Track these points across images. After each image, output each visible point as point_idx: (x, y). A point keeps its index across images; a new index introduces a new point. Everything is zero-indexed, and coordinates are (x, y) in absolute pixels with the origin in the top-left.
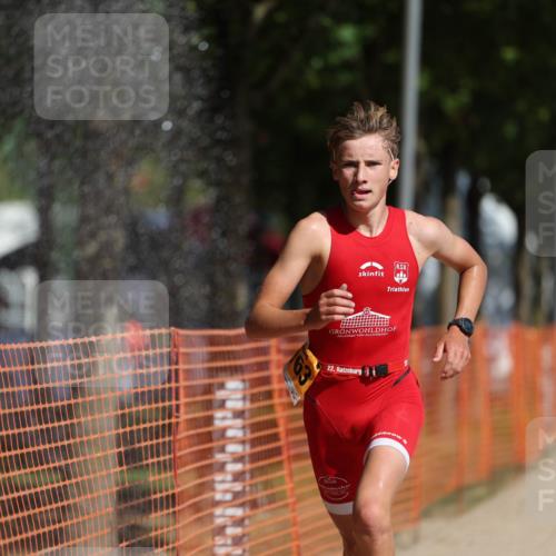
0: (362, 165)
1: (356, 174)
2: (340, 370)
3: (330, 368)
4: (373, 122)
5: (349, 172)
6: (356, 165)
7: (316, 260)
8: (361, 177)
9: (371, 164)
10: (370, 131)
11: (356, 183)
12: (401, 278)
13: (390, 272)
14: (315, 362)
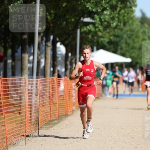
0: (86, 54)
1: (85, 55)
2: (84, 85)
3: (83, 85)
4: (88, 47)
5: (84, 55)
6: (85, 54)
7: (80, 69)
8: (86, 55)
9: (88, 53)
10: (87, 48)
11: (85, 56)
12: (92, 71)
13: (91, 70)
14: (80, 83)
